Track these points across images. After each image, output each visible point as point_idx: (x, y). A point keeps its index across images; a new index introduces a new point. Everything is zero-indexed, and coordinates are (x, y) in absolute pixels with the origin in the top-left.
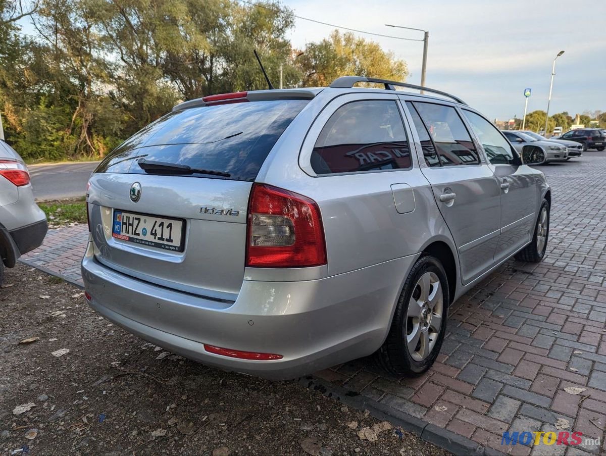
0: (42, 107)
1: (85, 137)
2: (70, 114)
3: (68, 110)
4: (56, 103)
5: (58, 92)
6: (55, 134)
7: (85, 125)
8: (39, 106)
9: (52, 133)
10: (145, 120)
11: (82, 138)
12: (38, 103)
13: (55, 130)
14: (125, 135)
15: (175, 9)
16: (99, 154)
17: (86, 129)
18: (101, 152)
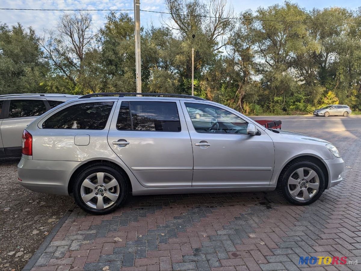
0: (223, 89)
1: (239, 104)
2: (235, 92)
3: (235, 90)
4: (229, 87)
5: (232, 81)
6: (226, 102)
7: (240, 97)
8: (221, 89)
9: (225, 102)
10: (273, 94)
11: (238, 104)
12: (221, 87)
13: (226, 100)
14: (261, 102)
15: (299, 29)
16: (246, 113)
17: (240, 100)
18: (247, 111)
